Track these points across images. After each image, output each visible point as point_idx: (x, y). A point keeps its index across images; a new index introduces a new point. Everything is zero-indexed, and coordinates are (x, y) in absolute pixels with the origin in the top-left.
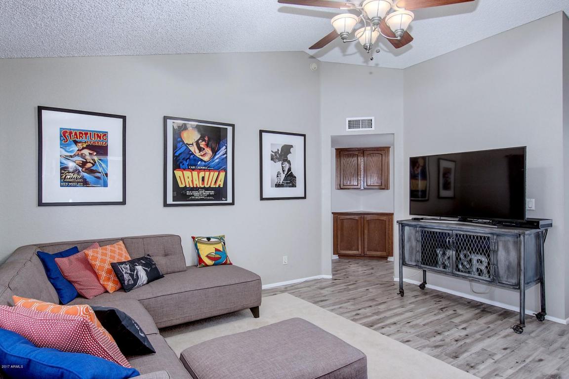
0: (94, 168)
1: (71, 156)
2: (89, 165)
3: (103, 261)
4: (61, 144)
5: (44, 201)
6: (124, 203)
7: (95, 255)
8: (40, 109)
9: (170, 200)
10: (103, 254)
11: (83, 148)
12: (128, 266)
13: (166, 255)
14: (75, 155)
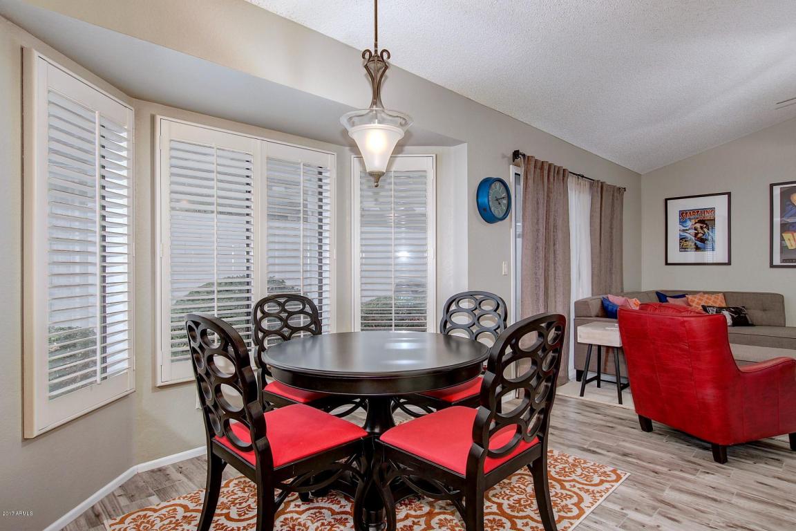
0: (704, 237)
1: (686, 230)
2: (700, 235)
3: (698, 304)
4: (680, 222)
5: (669, 262)
6: (729, 263)
7: (693, 299)
8: (666, 200)
9: (777, 261)
10: (700, 299)
11: (695, 223)
12: (715, 310)
13: (764, 310)
14: (690, 229)
